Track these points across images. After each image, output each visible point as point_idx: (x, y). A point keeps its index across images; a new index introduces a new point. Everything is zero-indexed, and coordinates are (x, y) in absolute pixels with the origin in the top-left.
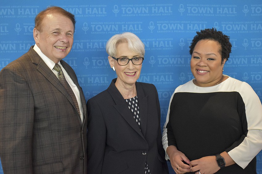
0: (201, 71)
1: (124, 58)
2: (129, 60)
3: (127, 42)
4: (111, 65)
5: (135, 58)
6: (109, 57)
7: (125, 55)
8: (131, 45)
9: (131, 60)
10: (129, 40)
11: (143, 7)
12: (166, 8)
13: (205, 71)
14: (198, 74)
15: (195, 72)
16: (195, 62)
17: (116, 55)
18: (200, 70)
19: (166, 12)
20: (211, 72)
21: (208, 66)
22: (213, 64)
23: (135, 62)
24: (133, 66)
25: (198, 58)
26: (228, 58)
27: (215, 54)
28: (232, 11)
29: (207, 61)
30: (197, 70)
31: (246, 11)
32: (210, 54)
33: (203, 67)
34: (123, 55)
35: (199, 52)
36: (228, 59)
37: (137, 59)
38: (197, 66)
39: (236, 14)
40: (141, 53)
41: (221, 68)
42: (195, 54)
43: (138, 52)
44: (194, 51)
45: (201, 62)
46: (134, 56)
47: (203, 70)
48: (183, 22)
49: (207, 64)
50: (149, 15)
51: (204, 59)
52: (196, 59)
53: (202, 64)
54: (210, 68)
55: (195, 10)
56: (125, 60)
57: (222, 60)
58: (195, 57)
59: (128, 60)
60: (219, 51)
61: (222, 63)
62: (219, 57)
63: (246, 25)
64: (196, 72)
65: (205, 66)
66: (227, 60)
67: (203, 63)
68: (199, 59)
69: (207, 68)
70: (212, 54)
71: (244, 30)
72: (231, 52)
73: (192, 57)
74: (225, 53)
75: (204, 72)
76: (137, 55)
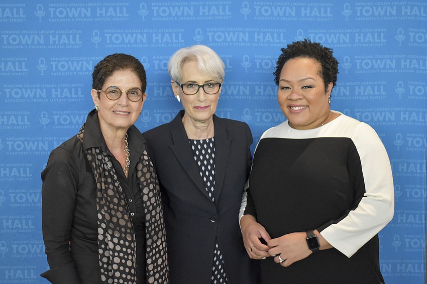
0: (296, 107)
1: (191, 84)
2: (200, 87)
3: (196, 60)
4: (175, 93)
5: (209, 84)
6: (172, 81)
7: (193, 80)
8: (201, 64)
9: (203, 86)
10: (199, 57)
11: (185, 6)
12: (221, 7)
13: (300, 106)
14: (291, 112)
15: (286, 110)
16: (283, 95)
17: (182, 79)
18: (293, 107)
19: (221, 13)
20: (311, 107)
21: (305, 98)
22: (311, 94)
23: (209, 90)
24: (205, 96)
25: (287, 88)
26: (336, 81)
27: (312, 79)
28: (325, 12)
29: (301, 91)
30: (290, 107)
31: (347, 12)
32: (305, 79)
33: (296, 100)
34: (190, 80)
35: (287, 79)
36: (336, 83)
37: (212, 86)
38: (288, 101)
39: (331, 17)
40: (217, 76)
41: (325, 99)
42: (282, 84)
43: (213, 75)
44: (281, 79)
45: (292, 93)
46: (206, 82)
47: (298, 106)
48: (248, 29)
49: (302, 95)
50: (194, 18)
51: (297, 88)
52: (285, 90)
53: (295, 97)
54: (308, 101)
55: (266, 11)
56: (194, 86)
57: (326, 86)
58: (283, 88)
59: (198, 87)
60: (319, 73)
61: (326, 91)
62: (319, 82)
63: (348, 35)
64: (288, 109)
65: (300, 99)
66: (334, 84)
67: (295, 94)
68: (290, 90)
69: (304, 102)
70: (308, 78)
71: (344, 42)
72: (339, 71)
73: (280, 88)
74: (328, 75)
75: (300, 108)
76: (211, 79)
